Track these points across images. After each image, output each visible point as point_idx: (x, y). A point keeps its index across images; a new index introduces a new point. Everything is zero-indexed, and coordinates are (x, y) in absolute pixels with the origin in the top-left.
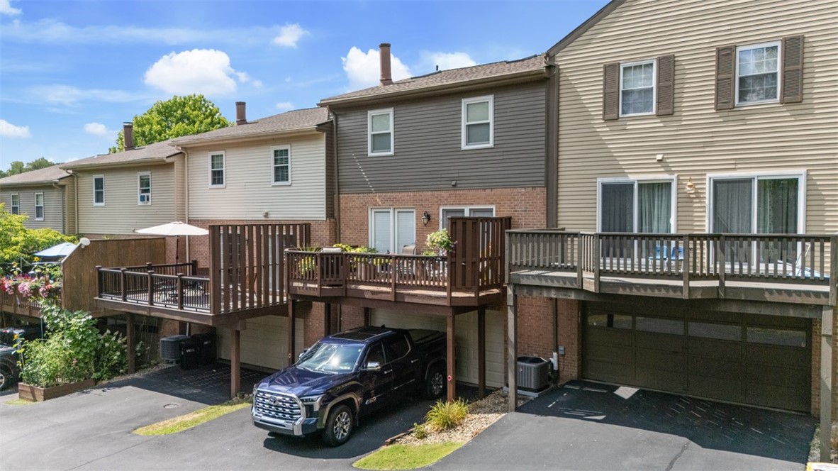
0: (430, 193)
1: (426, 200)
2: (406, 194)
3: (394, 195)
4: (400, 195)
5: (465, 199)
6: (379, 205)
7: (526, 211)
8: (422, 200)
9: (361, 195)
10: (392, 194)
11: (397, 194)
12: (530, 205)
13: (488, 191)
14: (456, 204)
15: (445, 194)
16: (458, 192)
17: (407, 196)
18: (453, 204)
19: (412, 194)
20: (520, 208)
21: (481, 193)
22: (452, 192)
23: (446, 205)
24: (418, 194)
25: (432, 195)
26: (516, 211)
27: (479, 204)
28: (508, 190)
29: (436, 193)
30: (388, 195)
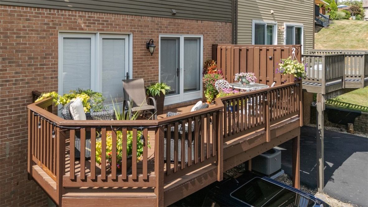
0: (149, 19)
1: (146, 26)
2: (121, 17)
3: (105, 17)
4: (113, 17)
5: (182, 28)
6: (82, 29)
7: (221, 40)
8: (141, 26)
9: (46, 12)
10: (103, 16)
11: (109, 16)
12: (224, 36)
13: (199, 22)
14: (175, 33)
15: (165, 21)
16: (177, 21)
17: (123, 19)
18: (172, 33)
19: (129, 18)
20: (219, 38)
21: (194, 23)
22: (172, 20)
23: (166, 32)
24: (136, 19)
25: (152, 21)
26: (216, 40)
27: (193, 33)
28: (212, 23)
29: (157, 20)
30: (96, 16)
